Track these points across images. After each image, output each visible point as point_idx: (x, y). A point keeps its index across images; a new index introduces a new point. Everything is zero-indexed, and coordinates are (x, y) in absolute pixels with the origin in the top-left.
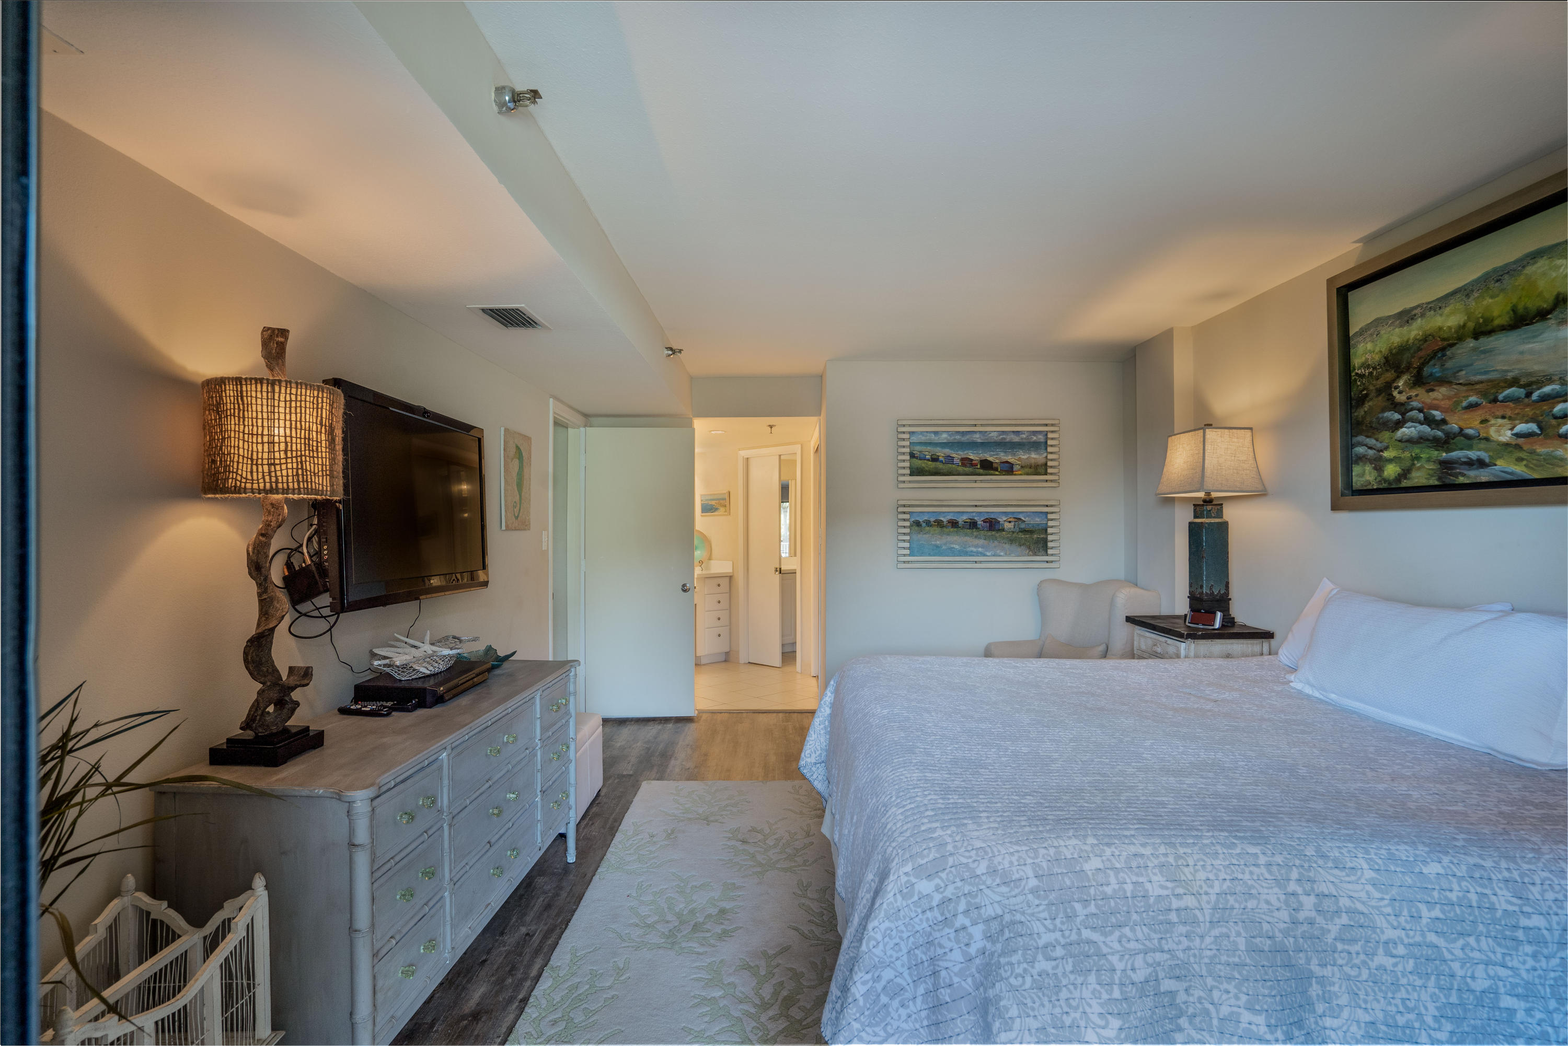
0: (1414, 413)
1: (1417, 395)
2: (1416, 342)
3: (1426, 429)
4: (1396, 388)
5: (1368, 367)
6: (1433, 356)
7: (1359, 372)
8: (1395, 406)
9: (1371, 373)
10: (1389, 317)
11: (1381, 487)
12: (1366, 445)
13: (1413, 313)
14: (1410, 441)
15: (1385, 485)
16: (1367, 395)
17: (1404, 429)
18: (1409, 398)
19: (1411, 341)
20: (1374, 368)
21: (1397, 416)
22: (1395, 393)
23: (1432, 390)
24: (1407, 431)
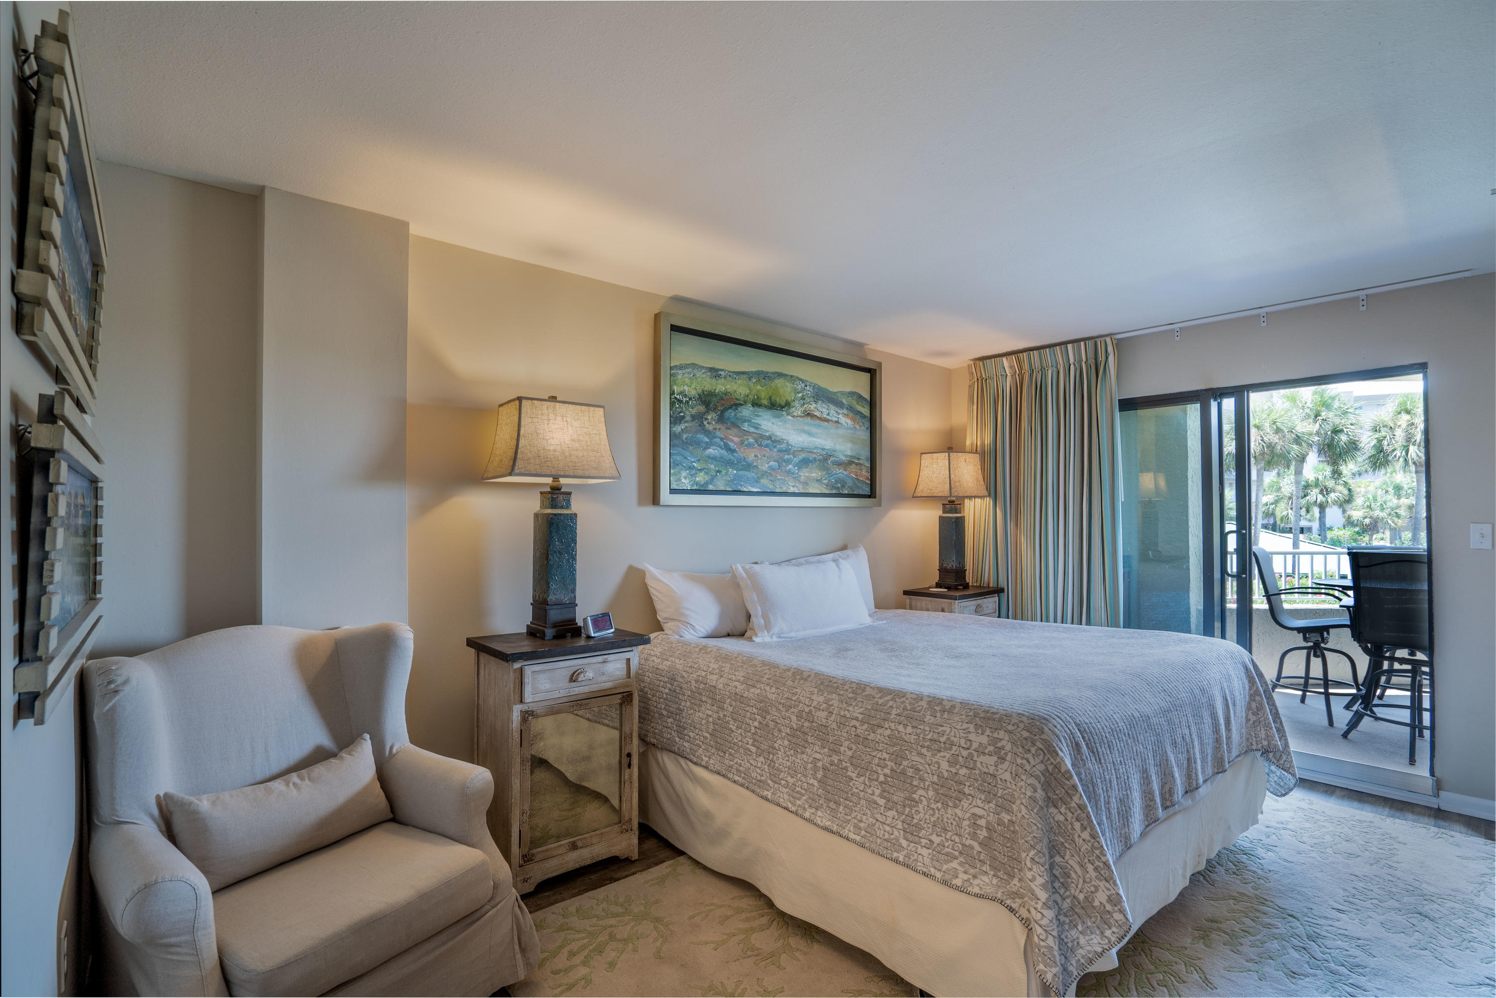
0: (718, 440)
1: (720, 429)
2: (720, 393)
3: (724, 452)
4: (706, 419)
5: (686, 396)
6: (730, 407)
7: (678, 397)
8: (707, 433)
9: (687, 402)
10: (703, 367)
11: (694, 488)
12: (683, 456)
13: (720, 372)
14: (714, 458)
15: (695, 487)
16: (683, 417)
17: (711, 450)
18: (715, 429)
19: (717, 391)
20: (690, 399)
21: (706, 439)
22: (705, 423)
23: (729, 429)
24: (711, 451)
